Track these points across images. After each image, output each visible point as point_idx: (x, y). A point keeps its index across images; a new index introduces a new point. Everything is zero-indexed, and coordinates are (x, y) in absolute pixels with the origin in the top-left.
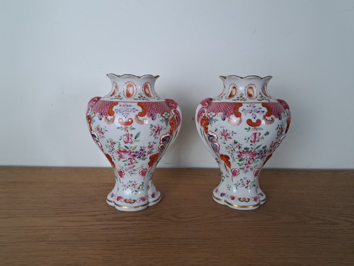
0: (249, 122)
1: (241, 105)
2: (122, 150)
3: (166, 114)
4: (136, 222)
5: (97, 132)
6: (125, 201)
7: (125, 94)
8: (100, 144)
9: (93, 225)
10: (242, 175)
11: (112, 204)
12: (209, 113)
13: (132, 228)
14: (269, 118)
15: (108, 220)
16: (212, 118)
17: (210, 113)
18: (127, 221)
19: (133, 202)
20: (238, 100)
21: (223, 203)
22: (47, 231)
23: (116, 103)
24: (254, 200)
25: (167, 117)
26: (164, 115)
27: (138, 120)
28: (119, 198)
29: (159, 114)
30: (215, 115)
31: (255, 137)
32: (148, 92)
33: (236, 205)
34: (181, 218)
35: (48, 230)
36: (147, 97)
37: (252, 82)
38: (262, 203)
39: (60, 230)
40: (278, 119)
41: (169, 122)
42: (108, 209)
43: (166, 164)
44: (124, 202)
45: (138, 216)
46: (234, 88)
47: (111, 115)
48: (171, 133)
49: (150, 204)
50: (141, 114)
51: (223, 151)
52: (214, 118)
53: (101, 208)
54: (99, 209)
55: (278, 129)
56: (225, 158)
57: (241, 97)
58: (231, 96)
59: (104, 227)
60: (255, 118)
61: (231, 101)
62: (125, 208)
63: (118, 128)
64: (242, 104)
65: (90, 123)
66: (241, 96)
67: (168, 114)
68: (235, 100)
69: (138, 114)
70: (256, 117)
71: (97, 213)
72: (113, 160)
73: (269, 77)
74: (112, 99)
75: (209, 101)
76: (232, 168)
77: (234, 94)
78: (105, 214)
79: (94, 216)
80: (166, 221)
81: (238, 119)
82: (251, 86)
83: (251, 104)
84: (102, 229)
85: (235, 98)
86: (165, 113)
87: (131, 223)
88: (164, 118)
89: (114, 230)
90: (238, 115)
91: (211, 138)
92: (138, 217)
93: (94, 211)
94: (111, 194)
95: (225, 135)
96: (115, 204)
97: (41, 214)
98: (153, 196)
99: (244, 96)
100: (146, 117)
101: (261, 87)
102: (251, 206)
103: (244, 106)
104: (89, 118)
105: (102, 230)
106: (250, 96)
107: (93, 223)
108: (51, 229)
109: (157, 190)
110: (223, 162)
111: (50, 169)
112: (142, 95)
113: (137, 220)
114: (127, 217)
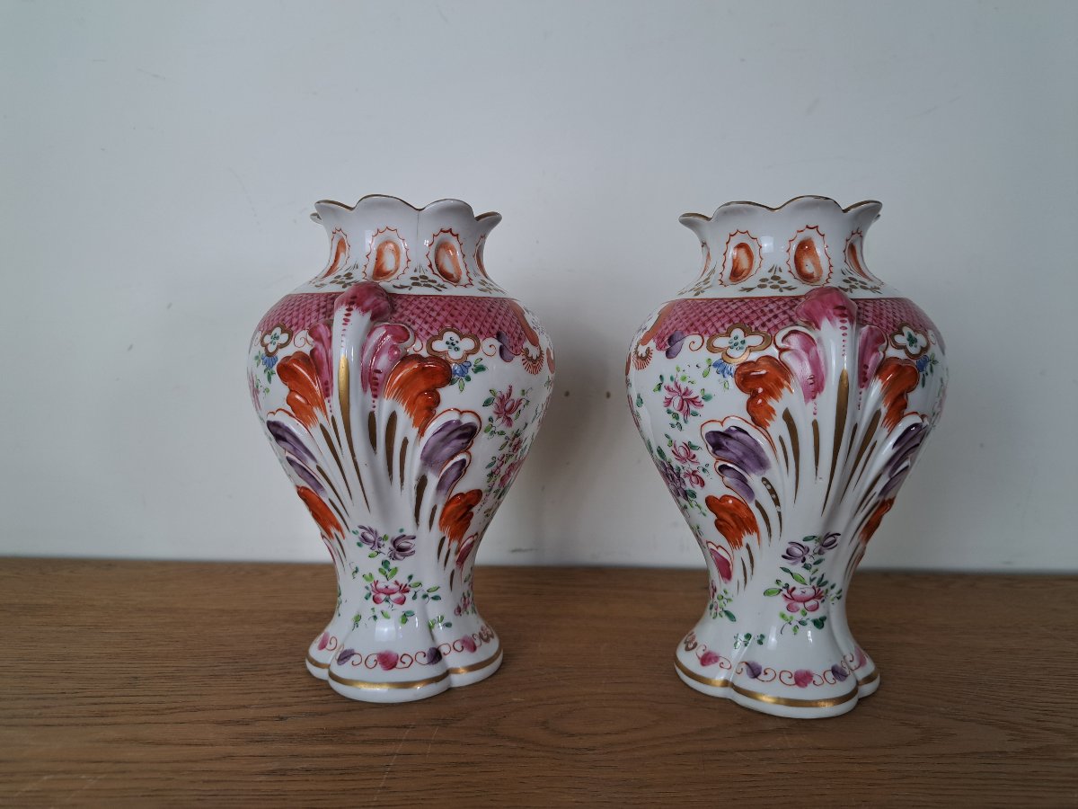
4: (399, 748)
9: (231, 756)
13: (382, 769)
15: (290, 738)
18: (364, 742)
22: (45, 778)
34: (573, 735)
35: (51, 777)
39: (99, 777)
42: (296, 700)
43: (514, 551)
45: (405, 727)
53: (271, 695)
54: (264, 699)
59: (275, 765)
71: (251, 713)
78: (282, 719)
79: (243, 723)
80: (514, 745)
84: (263, 773)
87: (378, 749)
89: (310, 778)
92: (409, 730)
93: (244, 707)
97: (40, 714)
105: (263, 778)
107: (230, 749)
108: (64, 772)
111: (110, 565)
113: (400, 740)
114: (365, 728)
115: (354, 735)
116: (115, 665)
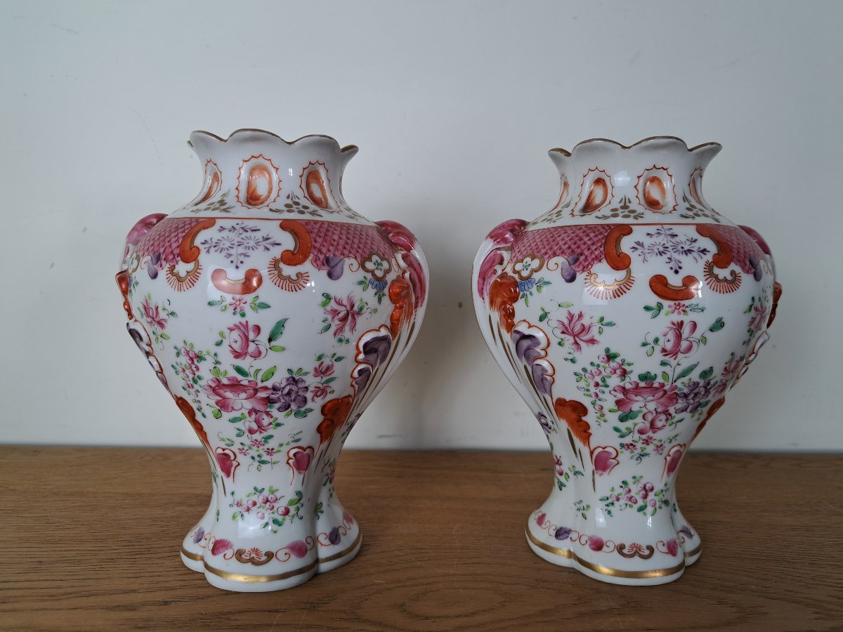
0: (659, 285)
1: (626, 230)
2: (225, 381)
3: (377, 264)
5: (145, 320)
6: (239, 555)
7: (243, 195)
8: (155, 363)
10: (626, 468)
11: (196, 566)
12: (518, 261)
14: (723, 273)
15: (171, 623)
16: (529, 277)
17: (522, 261)
19: (264, 558)
20: (616, 216)
21: (561, 560)
23: (209, 223)
24: (667, 551)
25: (379, 274)
26: (369, 265)
27: (280, 275)
28: (219, 546)
29: (353, 261)
30: (540, 267)
31: (679, 337)
32: (318, 193)
33: (606, 568)
34: (427, 618)
36: (313, 207)
37: (660, 158)
38: (691, 560)
40: (751, 277)
41: (386, 291)
42: (182, 583)
44: (234, 558)
45: (277, 611)
46: (599, 181)
47: (186, 261)
48: (394, 328)
49: (324, 567)
50: (291, 258)
51: (566, 388)
52: (536, 276)
53: (160, 579)
54: (151, 583)
55: (753, 313)
56: (573, 412)
57: (625, 207)
58: (588, 207)
60: (676, 272)
61: (590, 219)
62: (239, 579)
63: (210, 304)
64: (632, 227)
65: (125, 292)
66: (622, 204)
67: (385, 265)
68: (605, 217)
69: (278, 256)
70: (680, 268)
71: (138, 598)
72: (199, 417)
73: (714, 146)
74: (198, 210)
75: (518, 228)
76: (593, 445)
77: (598, 200)
78: (166, 603)
79: (131, 608)
81: (621, 275)
82: (654, 173)
83: (659, 227)
85: (605, 210)
86: (375, 258)
88: (369, 276)
90: (620, 262)
91: (525, 346)
92: (279, 614)
93: (134, 591)
94: (195, 530)
95: (576, 330)
96: (206, 566)
98: (334, 537)
99: (634, 205)
100: (307, 267)
101: (686, 180)
102: (656, 571)
103: (638, 234)
104: (124, 280)
106: (653, 204)
109: (347, 518)
110: (563, 425)
112: (297, 200)
113: (271, 625)
114: (240, 612)
115: (228, 619)
116: (23, 550)
